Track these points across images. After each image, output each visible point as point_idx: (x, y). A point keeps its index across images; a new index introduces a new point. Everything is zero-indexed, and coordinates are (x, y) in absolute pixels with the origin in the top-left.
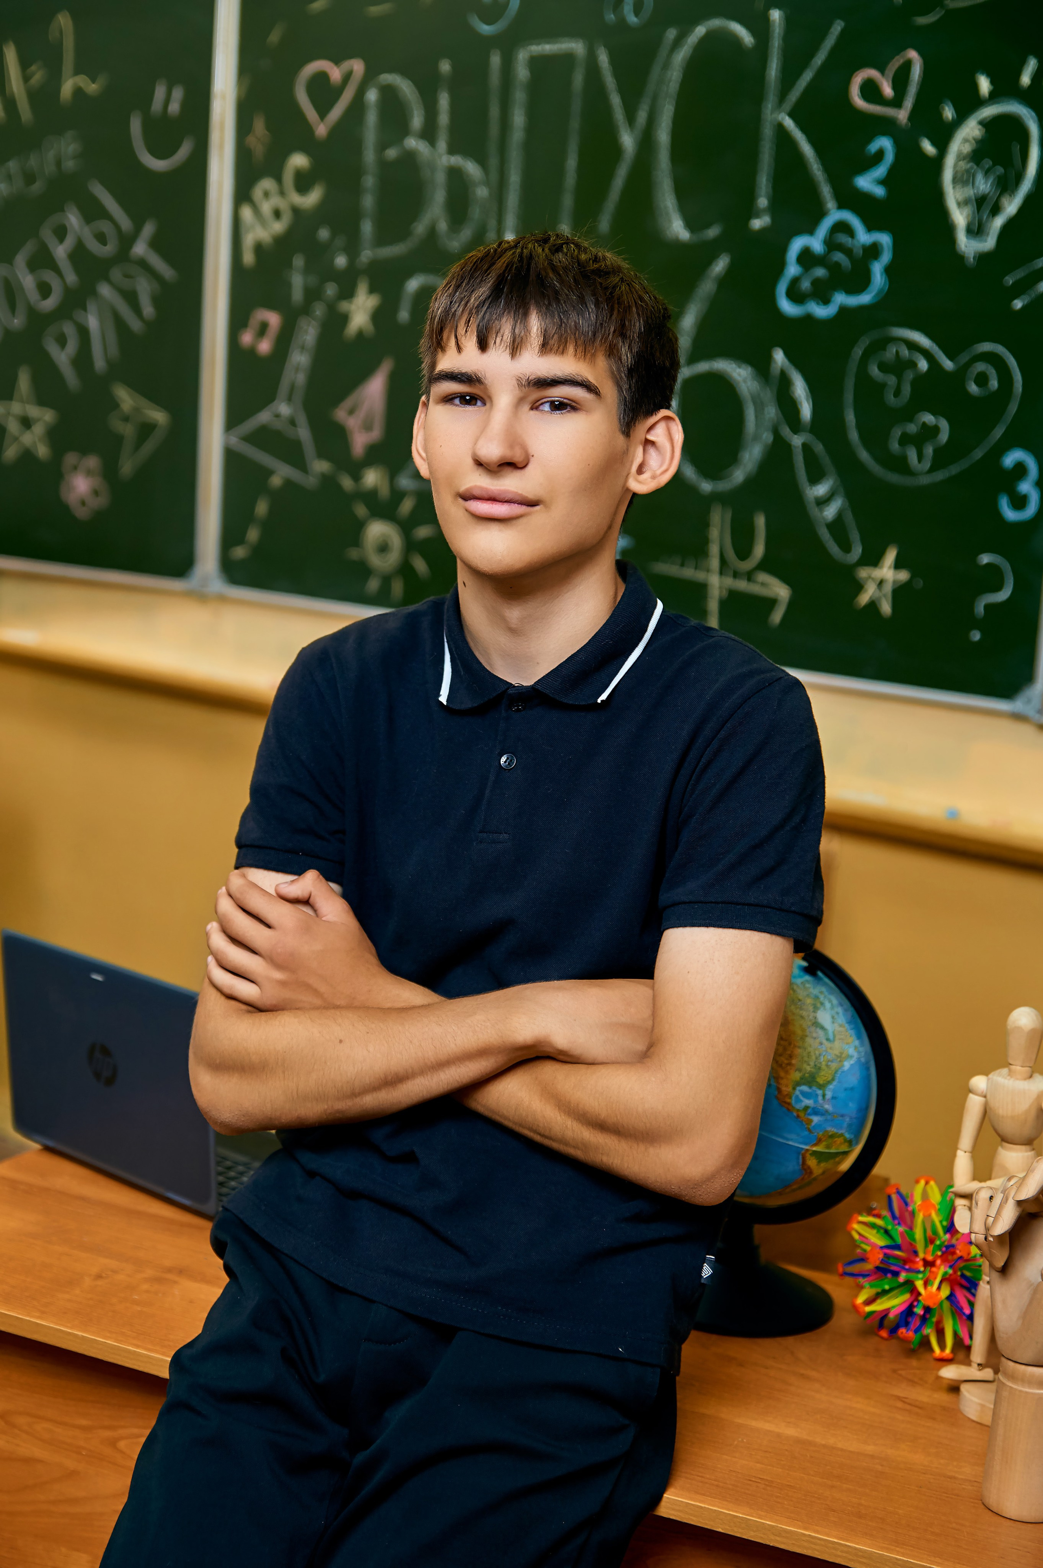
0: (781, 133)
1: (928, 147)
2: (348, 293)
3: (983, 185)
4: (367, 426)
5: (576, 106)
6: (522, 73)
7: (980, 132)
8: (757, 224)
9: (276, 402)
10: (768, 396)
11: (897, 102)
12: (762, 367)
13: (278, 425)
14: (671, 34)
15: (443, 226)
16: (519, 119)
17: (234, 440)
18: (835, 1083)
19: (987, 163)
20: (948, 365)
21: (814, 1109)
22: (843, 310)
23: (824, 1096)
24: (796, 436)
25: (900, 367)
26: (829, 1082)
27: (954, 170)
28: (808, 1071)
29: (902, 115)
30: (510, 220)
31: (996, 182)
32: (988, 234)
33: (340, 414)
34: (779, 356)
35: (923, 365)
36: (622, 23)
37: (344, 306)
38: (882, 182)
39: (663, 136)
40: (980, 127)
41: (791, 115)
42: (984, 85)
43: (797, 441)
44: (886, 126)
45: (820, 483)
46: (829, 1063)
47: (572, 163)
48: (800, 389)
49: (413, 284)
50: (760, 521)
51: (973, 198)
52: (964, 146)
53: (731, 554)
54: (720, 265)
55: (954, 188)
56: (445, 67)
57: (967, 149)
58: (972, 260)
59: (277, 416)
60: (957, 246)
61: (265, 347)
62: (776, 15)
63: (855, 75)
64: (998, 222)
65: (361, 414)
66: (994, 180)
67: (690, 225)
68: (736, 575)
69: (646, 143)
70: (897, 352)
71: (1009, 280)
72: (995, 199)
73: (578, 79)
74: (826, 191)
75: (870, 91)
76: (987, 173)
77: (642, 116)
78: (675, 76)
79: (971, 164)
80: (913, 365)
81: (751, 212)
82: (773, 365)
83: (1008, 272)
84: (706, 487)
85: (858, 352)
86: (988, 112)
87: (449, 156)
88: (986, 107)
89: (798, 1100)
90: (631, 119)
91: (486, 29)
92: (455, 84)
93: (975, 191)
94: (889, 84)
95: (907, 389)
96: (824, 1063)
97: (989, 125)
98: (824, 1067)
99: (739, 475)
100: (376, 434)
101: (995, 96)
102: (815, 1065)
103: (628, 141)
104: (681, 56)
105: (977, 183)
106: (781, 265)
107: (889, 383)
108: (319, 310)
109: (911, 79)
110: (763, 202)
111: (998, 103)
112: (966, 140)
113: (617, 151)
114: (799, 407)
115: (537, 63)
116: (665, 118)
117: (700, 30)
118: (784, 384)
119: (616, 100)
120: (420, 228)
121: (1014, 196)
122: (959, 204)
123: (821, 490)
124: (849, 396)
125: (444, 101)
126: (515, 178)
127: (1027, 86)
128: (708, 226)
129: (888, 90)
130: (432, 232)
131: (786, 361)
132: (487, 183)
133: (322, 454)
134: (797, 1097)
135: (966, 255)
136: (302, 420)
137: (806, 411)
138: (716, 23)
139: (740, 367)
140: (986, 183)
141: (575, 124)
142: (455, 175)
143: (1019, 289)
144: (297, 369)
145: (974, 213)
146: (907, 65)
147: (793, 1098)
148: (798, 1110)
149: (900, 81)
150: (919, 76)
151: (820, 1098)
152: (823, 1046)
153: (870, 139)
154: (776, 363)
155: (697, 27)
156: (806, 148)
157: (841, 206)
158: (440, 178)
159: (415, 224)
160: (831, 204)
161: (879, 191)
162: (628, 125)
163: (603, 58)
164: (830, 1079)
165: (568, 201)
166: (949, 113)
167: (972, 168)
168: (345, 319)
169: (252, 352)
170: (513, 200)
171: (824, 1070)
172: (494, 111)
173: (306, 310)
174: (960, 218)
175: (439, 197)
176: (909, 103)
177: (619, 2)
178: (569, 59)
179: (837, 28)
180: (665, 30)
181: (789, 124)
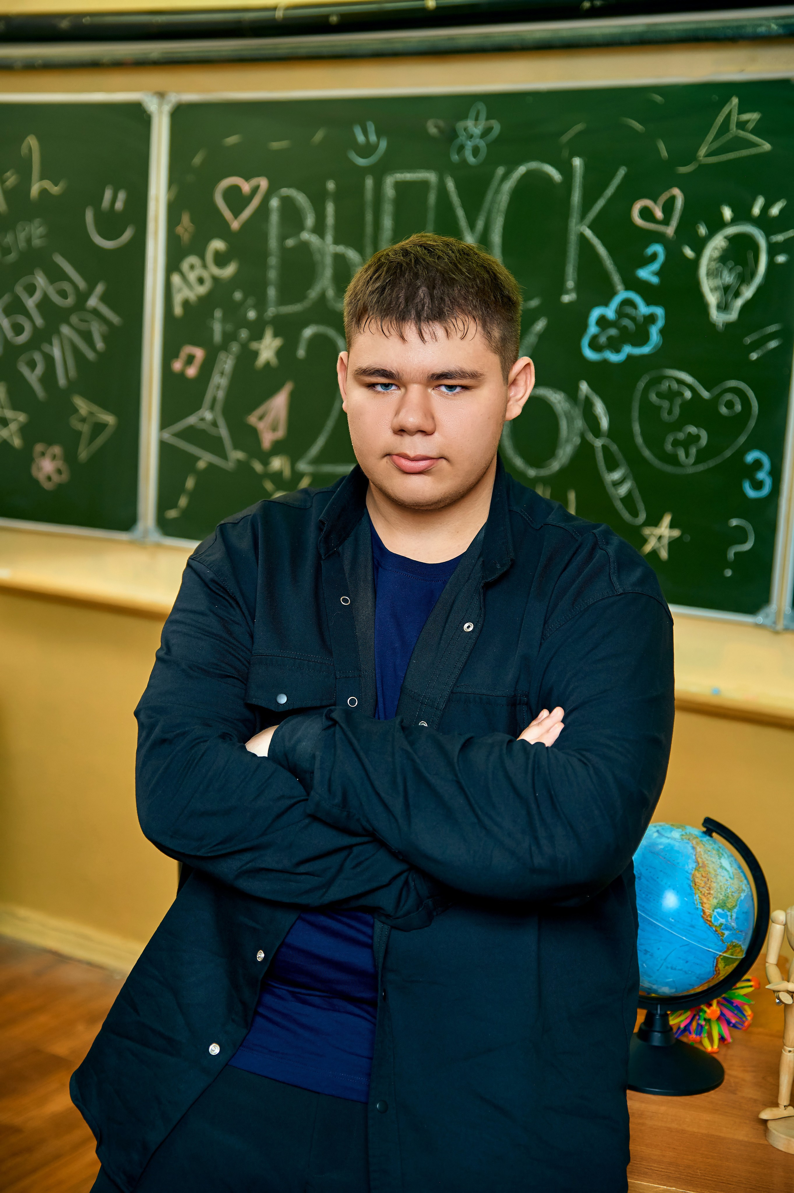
0: (582, 239)
1: (689, 252)
2: (258, 336)
3: (728, 278)
4: (274, 429)
5: (431, 216)
6: (389, 191)
7: (725, 243)
8: (566, 298)
9: (201, 410)
10: (577, 413)
11: (666, 222)
12: (572, 394)
13: (202, 426)
14: (501, 171)
15: (330, 293)
16: (389, 222)
17: (166, 436)
18: (737, 908)
19: (731, 264)
20: (705, 394)
21: (725, 925)
22: (630, 357)
23: (731, 916)
24: (597, 440)
25: (671, 395)
26: (734, 907)
27: (707, 268)
28: (721, 899)
29: (670, 231)
31: (737, 276)
32: (732, 310)
33: (252, 419)
34: (584, 387)
35: (688, 394)
36: (464, 161)
37: (254, 345)
38: (658, 274)
39: (496, 237)
40: (725, 240)
41: (590, 227)
42: (727, 213)
43: (598, 443)
44: (659, 238)
45: (615, 471)
46: (733, 894)
48: (600, 408)
49: (308, 332)
50: (572, 496)
51: (722, 287)
52: (714, 252)
54: (540, 325)
55: (708, 279)
56: (331, 185)
57: (716, 254)
58: (721, 326)
59: (202, 419)
60: (710, 317)
61: (192, 372)
62: (577, 162)
63: (635, 203)
64: (739, 303)
65: (269, 419)
66: (736, 276)
69: (484, 240)
70: (669, 386)
71: (748, 340)
72: (737, 287)
73: (432, 198)
74: (616, 278)
75: (646, 214)
76: (730, 270)
77: (480, 224)
78: (504, 198)
79: (720, 264)
80: (681, 394)
81: (562, 290)
82: (580, 393)
83: (747, 335)
84: (531, 472)
85: (641, 384)
86: (731, 231)
87: (335, 246)
88: (729, 227)
89: (716, 919)
90: (472, 226)
91: (361, 162)
92: (339, 197)
93: (723, 281)
94: (660, 210)
95: (677, 411)
96: (730, 893)
97: (732, 240)
98: (730, 896)
99: (556, 465)
100: (281, 433)
101: (734, 221)
102: (725, 895)
104: (508, 185)
105: (724, 276)
106: (585, 326)
107: (664, 406)
108: (235, 347)
109: (675, 208)
110: (570, 284)
111: (738, 225)
112: (716, 248)
114: (600, 421)
115: (399, 186)
116: (497, 226)
117: (522, 169)
118: (588, 405)
119: (460, 213)
120: (313, 294)
121: (750, 285)
122: (712, 290)
123: (616, 475)
124: (635, 414)
125: (330, 208)
127: (757, 215)
128: (530, 297)
129: (659, 214)
130: (323, 296)
131: (589, 390)
133: (236, 446)
134: (715, 916)
135: (717, 324)
136: (221, 422)
137: (604, 423)
138: (534, 165)
139: (555, 393)
140: (730, 276)
141: (430, 227)
142: (339, 260)
143: (755, 346)
144: (218, 387)
145: (722, 296)
146: (673, 198)
147: (713, 917)
148: (716, 926)
149: (668, 207)
150: (682, 205)
151: (729, 918)
152: (728, 881)
153: (647, 246)
154: (581, 390)
155: (519, 166)
156: (601, 250)
157: (627, 288)
158: (328, 261)
159: (309, 291)
160: (620, 287)
161: (655, 280)
162: (469, 229)
163: (451, 185)
164: (734, 905)
166: (703, 230)
167: (720, 267)
168: (256, 354)
169: (182, 375)
171: (730, 898)
172: (369, 217)
173: (224, 346)
174: (712, 299)
175: (328, 273)
176: (674, 222)
177: (461, 148)
178: (425, 184)
179: (622, 172)
180: (496, 168)
181: (588, 233)
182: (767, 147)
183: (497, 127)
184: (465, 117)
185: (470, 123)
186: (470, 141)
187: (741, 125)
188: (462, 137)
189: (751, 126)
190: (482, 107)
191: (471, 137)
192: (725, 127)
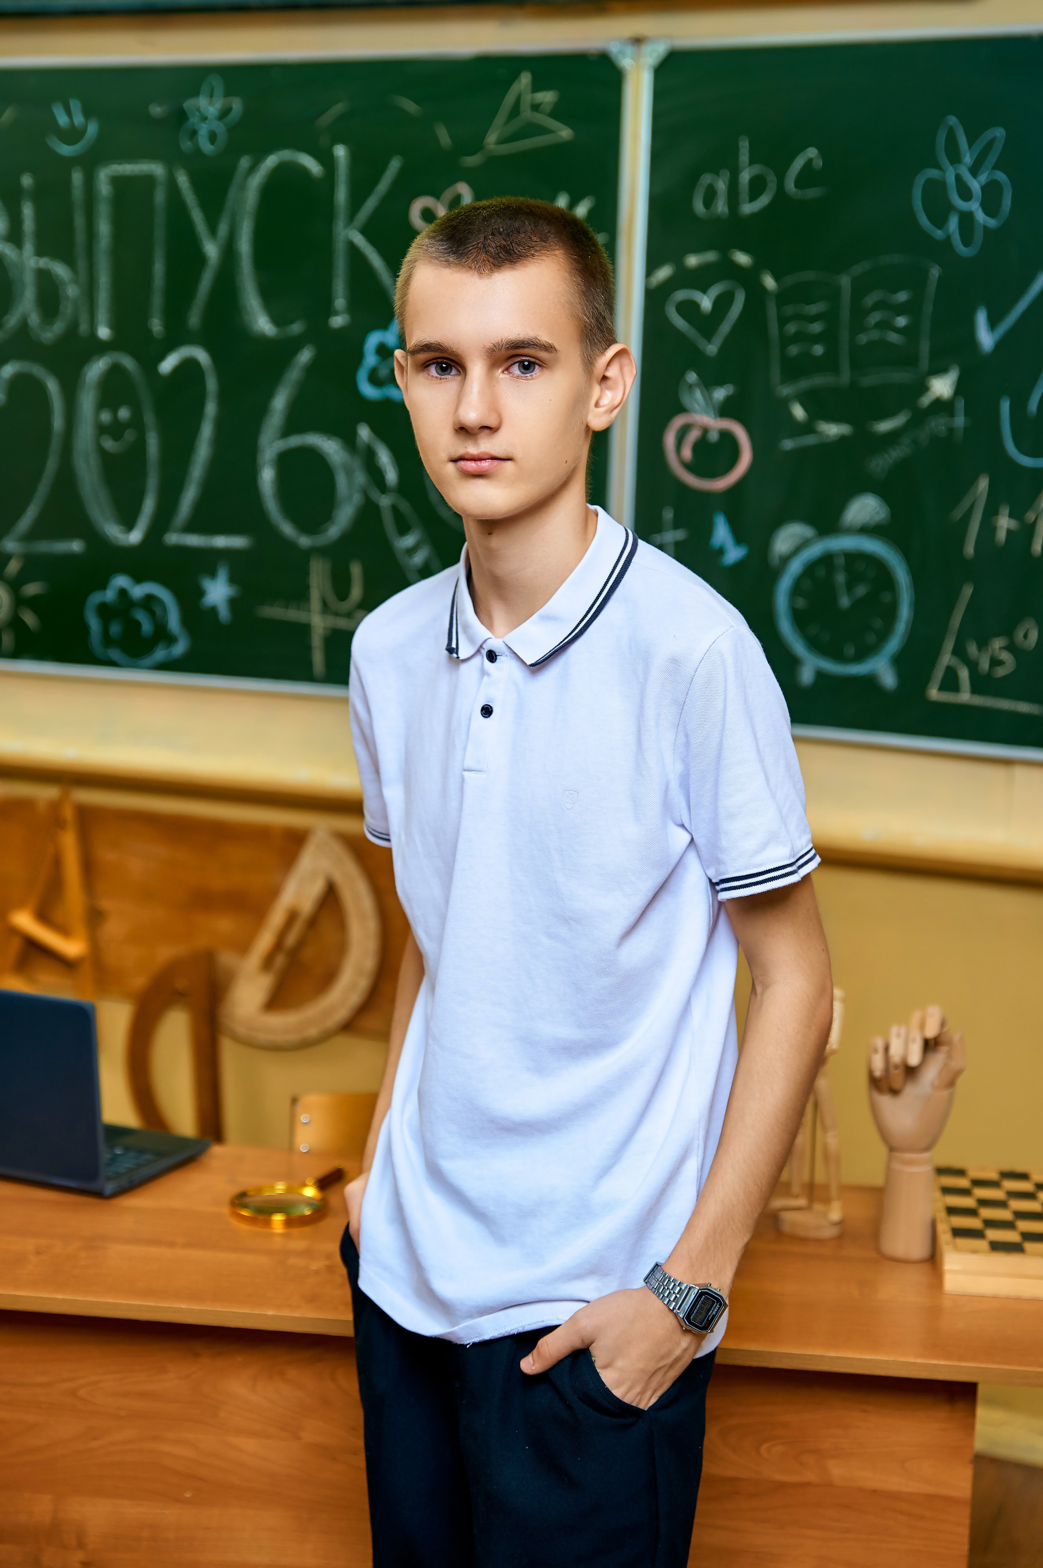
0: (352, 247)
5: (160, 219)
6: (104, 188)
8: (338, 321)
10: (357, 464)
12: (349, 440)
14: (245, 162)
15: (34, 319)
16: (104, 228)
24: (384, 496)
30: (103, 313)
34: (364, 433)
36: (198, 151)
39: (245, 246)
41: (361, 232)
43: (385, 501)
45: (408, 535)
47: (159, 268)
48: (385, 458)
49: (8, 370)
50: (356, 570)
53: (331, 597)
54: (305, 356)
56: (27, 181)
62: (340, 152)
63: (412, 203)
67: (277, 320)
68: (337, 614)
69: (229, 252)
73: (160, 197)
75: (426, 213)
77: (223, 229)
78: (251, 198)
81: (330, 311)
82: (358, 439)
84: (305, 541)
87: (37, 258)
90: (213, 230)
91: (66, 150)
92: (39, 196)
99: (334, 531)
103: (212, 250)
104: (256, 181)
106: (359, 357)
110: (340, 302)
113: (201, 259)
114: (385, 474)
115: (117, 181)
116: (245, 231)
117: (271, 161)
118: (370, 455)
119: (198, 217)
120: (12, 321)
123: (409, 541)
125: (28, 211)
126: (104, 279)
128: (292, 322)
130: (24, 325)
131: (373, 435)
132: (75, 281)
137: (391, 476)
138: (286, 155)
139: (329, 441)
141: (160, 234)
142: (44, 278)
146: (459, 195)
154: (361, 436)
155: (268, 156)
156: (376, 261)
158: (29, 279)
159: (7, 317)
162: (210, 236)
163: (183, 180)
165: (157, 301)
170: (103, 297)
172: (79, 221)
175: (29, 294)
177: (194, 134)
178: (149, 181)
179: (395, 165)
180: (238, 159)
181: (359, 240)
182: (565, 133)
183: (237, 105)
184: (196, 93)
185: (202, 102)
186: (205, 123)
187: (536, 107)
188: (194, 120)
189: (548, 108)
190: (217, 83)
191: (204, 119)
192: (515, 111)
